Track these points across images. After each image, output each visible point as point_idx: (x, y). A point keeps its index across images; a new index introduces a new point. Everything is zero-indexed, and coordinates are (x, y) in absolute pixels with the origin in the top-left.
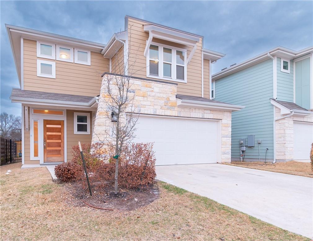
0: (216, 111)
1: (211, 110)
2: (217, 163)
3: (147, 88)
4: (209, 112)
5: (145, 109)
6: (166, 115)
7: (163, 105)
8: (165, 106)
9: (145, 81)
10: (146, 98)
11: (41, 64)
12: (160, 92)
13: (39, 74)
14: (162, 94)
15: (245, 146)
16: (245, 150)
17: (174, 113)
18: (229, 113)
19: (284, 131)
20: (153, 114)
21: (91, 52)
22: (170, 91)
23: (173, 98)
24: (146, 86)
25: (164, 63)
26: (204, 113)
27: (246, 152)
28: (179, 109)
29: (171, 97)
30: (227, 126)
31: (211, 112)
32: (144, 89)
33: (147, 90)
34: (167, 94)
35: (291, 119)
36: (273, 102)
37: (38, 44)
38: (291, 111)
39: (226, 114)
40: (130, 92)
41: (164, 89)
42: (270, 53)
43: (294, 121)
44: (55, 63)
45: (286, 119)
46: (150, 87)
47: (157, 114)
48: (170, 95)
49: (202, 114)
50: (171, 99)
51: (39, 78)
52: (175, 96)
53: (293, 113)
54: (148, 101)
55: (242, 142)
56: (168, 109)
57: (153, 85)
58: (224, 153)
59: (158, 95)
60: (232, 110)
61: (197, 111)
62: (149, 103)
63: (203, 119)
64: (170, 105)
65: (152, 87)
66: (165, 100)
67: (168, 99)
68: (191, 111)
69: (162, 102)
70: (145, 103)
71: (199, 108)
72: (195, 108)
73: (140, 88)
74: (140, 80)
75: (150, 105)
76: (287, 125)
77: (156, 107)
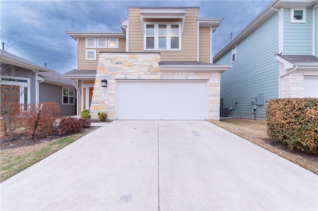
0: (201, 72)
1: (195, 72)
2: (206, 120)
3: (132, 59)
4: (193, 74)
5: (131, 75)
6: (149, 79)
7: (147, 71)
8: (149, 72)
9: (130, 54)
10: (131, 67)
11: (88, 52)
12: (144, 61)
13: (87, 59)
14: (146, 63)
15: (256, 105)
16: (255, 108)
17: (157, 77)
18: (218, 73)
19: (289, 87)
20: (137, 79)
21: (119, 39)
22: (153, 60)
23: (156, 65)
24: (132, 58)
25: (159, 37)
26: (188, 75)
27: (257, 110)
28: (162, 74)
29: (154, 64)
30: (215, 86)
31: (196, 74)
32: (130, 61)
33: (133, 61)
34: (150, 63)
35: (301, 74)
36: (278, 58)
37: (86, 40)
38: (294, 65)
39: (213, 74)
40: (119, 64)
41: (147, 58)
42: (273, 6)
43: (304, 76)
44: (96, 50)
45: (291, 74)
46: (135, 58)
47: (141, 79)
48: (153, 63)
49: (186, 76)
50: (154, 66)
51: (87, 61)
52: (158, 63)
53: (297, 67)
54: (133, 69)
55: (253, 100)
56: (151, 74)
57: (137, 56)
58: (211, 111)
59: (142, 63)
60: (221, 70)
61: (180, 74)
62: (134, 71)
63: (187, 80)
64: (152, 71)
65: (137, 58)
66: (148, 67)
67: (151, 66)
68: (174, 74)
69: (146, 69)
70: (130, 71)
71: (182, 71)
72: (178, 71)
73: (126, 60)
74: (127, 54)
75: (135, 72)
76: (292, 81)
77: (140, 73)
